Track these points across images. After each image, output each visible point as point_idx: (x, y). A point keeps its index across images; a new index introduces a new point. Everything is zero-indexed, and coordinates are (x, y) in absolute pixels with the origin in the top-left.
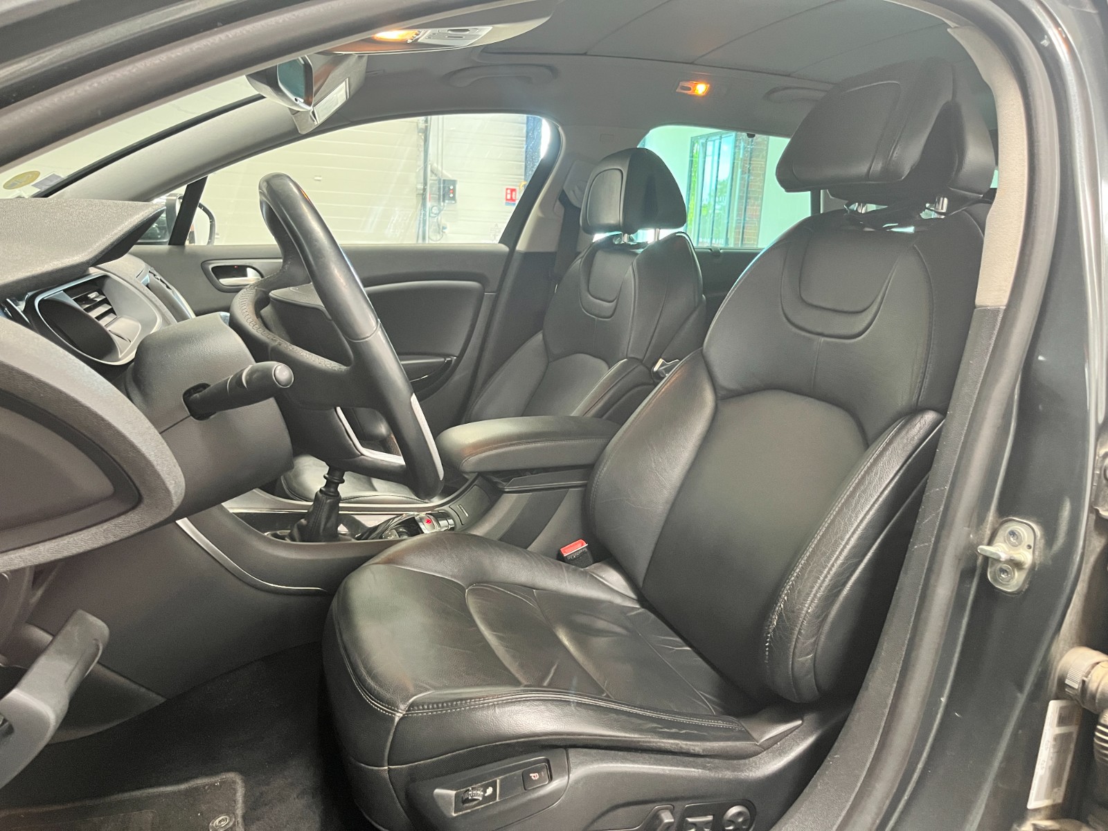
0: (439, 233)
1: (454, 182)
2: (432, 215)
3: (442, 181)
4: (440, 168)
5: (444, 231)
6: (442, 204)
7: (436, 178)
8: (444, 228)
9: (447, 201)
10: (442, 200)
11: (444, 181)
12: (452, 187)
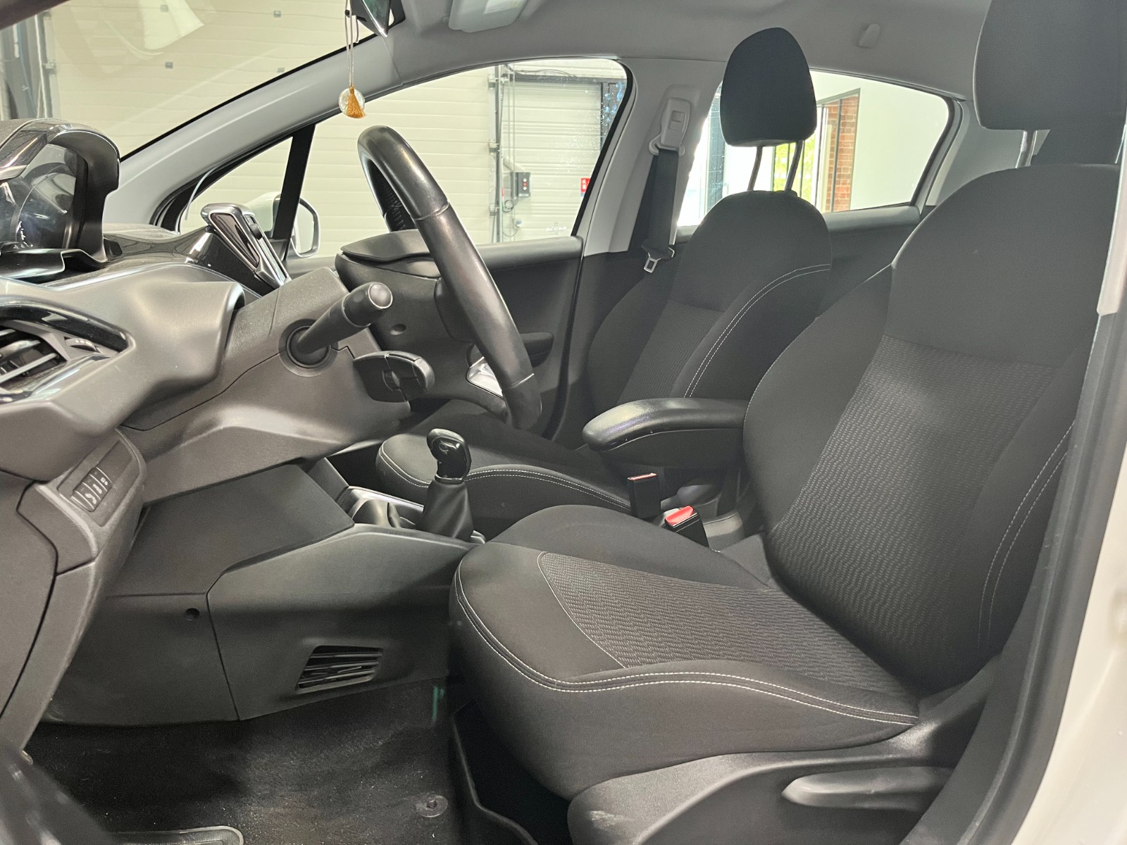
0: (513, 228)
1: (527, 175)
2: (506, 210)
3: (514, 175)
4: (512, 160)
5: (518, 225)
6: (515, 198)
7: (508, 171)
8: (518, 223)
9: (520, 195)
10: (514, 194)
11: (517, 174)
12: (525, 180)
